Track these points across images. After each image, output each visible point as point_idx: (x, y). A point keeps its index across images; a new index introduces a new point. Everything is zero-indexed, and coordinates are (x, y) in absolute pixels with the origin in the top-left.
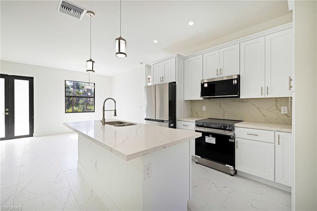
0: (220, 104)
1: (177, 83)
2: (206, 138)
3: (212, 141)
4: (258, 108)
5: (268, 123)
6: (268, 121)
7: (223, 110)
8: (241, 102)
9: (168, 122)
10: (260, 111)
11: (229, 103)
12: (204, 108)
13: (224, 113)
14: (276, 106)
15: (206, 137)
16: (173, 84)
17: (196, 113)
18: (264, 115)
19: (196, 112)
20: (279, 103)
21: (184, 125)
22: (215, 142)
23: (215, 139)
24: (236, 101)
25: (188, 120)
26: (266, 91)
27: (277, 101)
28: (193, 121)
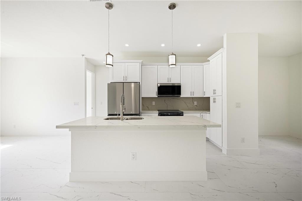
0: (165, 100)
1: (140, 83)
4: (185, 103)
7: (167, 104)
11: (170, 100)
12: (154, 103)
13: (167, 106)
14: (193, 101)
19: (147, 106)
25: (152, 112)
26: (192, 94)
27: (193, 99)
28: (157, 112)
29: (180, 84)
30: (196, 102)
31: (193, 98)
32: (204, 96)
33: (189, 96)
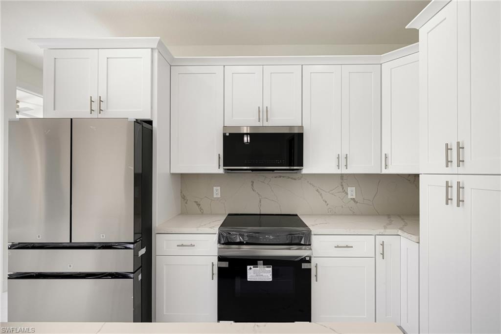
0: (253, 182)
1: (155, 124)
2: (248, 271)
3: (264, 274)
4: (317, 190)
5: (333, 214)
6: (331, 211)
7: (259, 194)
8: (292, 178)
9: (131, 246)
10: (321, 195)
11: (270, 181)
12: (217, 192)
13: (260, 201)
14: (342, 185)
15: (248, 267)
16: (145, 125)
17: (195, 204)
18: (326, 202)
19: (196, 202)
20: (346, 181)
21: (182, 245)
22: (271, 277)
23: (270, 269)
24: (283, 177)
25: (194, 230)
26: (343, 162)
27: (343, 178)
28: (212, 231)
29: (302, 127)
30: (354, 188)
31: (342, 176)
32: (384, 171)
33: (330, 168)
